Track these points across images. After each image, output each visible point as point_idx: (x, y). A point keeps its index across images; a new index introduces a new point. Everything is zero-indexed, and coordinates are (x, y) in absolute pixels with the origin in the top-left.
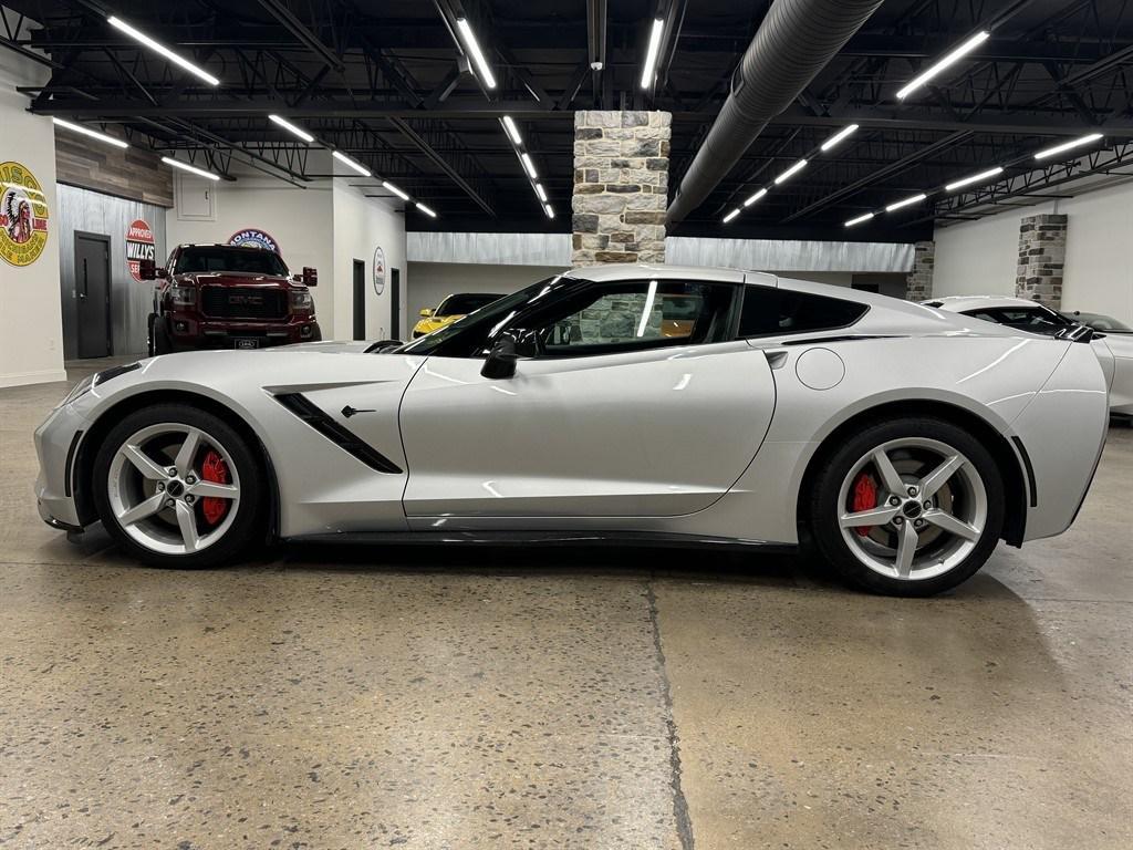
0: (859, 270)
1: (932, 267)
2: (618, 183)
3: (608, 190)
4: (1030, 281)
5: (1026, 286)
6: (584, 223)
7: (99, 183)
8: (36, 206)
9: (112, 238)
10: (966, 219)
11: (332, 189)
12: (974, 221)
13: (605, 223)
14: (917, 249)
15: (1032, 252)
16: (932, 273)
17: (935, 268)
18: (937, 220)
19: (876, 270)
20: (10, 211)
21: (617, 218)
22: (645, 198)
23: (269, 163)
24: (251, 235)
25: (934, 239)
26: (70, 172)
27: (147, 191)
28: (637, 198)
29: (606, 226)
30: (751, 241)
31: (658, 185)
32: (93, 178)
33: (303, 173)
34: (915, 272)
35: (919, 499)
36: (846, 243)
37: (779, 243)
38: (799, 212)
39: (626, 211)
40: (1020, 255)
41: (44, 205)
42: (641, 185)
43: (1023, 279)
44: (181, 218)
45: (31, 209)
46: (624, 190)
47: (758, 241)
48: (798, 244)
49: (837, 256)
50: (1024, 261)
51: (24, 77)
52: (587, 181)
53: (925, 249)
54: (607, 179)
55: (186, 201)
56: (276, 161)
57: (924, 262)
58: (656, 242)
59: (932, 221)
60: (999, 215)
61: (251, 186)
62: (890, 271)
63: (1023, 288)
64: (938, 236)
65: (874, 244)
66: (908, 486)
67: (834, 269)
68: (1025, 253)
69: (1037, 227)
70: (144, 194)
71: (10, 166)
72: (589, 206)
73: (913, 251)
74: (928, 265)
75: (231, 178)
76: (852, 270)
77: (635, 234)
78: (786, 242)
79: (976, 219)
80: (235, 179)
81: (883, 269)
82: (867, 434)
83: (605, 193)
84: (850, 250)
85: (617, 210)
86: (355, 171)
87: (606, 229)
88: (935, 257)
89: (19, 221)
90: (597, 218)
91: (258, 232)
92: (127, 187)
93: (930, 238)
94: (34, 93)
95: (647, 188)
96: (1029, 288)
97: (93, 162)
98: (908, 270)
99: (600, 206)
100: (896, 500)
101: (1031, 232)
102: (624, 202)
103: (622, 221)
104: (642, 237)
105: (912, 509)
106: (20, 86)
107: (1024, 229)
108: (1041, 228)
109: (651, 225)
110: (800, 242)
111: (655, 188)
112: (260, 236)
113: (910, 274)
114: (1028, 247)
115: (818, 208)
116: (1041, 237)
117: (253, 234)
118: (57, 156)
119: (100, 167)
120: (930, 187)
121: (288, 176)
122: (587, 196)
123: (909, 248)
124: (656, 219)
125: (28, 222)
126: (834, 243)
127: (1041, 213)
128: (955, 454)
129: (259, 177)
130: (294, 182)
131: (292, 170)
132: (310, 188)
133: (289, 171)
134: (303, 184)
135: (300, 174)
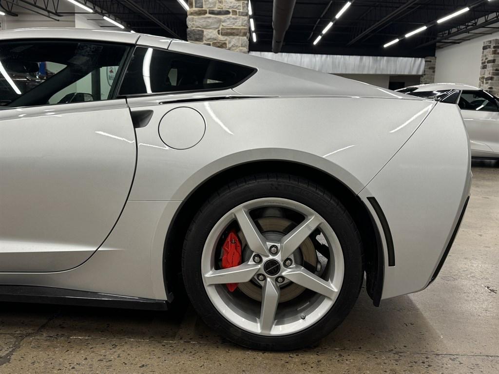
0: (393, 73)
1: (434, 72)
2: (216, 9)
3: (210, 13)
4: (487, 79)
5: (485, 82)
6: (194, 35)
10: (454, 43)
11: (74, 22)
12: (458, 44)
13: (208, 35)
14: (426, 61)
15: (489, 62)
16: (434, 75)
17: (436, 73)
18: (438, 44)
19: (402, 73)
21: (216, 32)
22: (234, 19)
23: (43, 9)
25: (436, 55)
28: (228, 19)
29: (209, 37)
30: (331, 56)
31: (241, 11)
33: (56, 12)
34: (425, 75)
35: (278, 258)
36: (385, 58)
37: (347, 57)
38: (357, 38)
39: (221, 27)
40: (482, 63)
42: (230, 10)
43: (483, 78)
46: (219, 13)
47: (335, 56)
48: (358, 58)
49: (380, 66)
50: (484, 67)
52: (196, 7)
53: (430, 61)
54: (209, 6)
56: (46, 8)
57: (430, 68)
58: (241, 48)
59: (435, 44)
60: (471, 40)
62: (410, 74)
63: (483, 83)
64: (438, 53)
65: (401, 58)
66: (269, 244)
67: (379, 72)
68: (485, 62)
69: (492, 46)
72: (197, 24)
73: (424, 62)
74: (432, 70)
75: (15, 15)
76: (389, 73)
77: (227, 42)
78: (351, 56)
79: (459, 43)
80: (17, 15)
81: (406, 73)
82: (227, 194)
83: (208, 15)
84: (388, 62)
85: (216, 26)
86: (86, 10)
87: (209, 39)
88: (436, 66)
90: (203, 32)
93: (433, 55)
95: (235, 12)
96: (487, 83)
98: (421, 73)
99: (204, 24)
100: (259, 258)
101: (488, 49)
102: (220, 21)
103: (219, 34)
104: (232, 44)
105: (272, 268)
107: (485, 48)
108: (494, 47)
109: (238, 37)
110: (359, 57)
111: (239, 12)
113: (422, 76)
114: (487, 59)
115: (367, 36)
116: (495, 52)
120: (429, 22)
121: (46, 13)
122: (196, 17)
123: (421, 61)
124: (240, 32)
126: (379, 58)
127: (495, 38)
128: (312, 214)
130: (51, 17)
131: (48, 9)
132: (61, 21)
133: (46, 10)
134: (57, 18)
135: (54, 12)
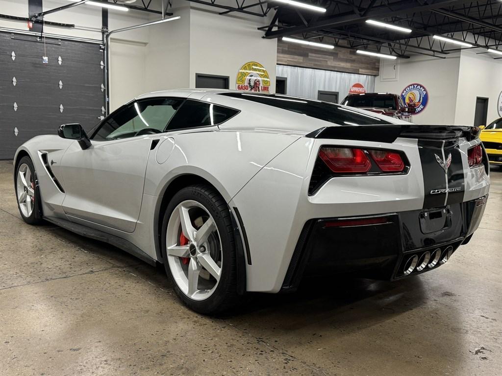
7: (332, 67)
8: (264, 81)
9: (339, 93)
11: (460, 57)
20: (249, 84)
23: (427, 50)
24: (414, 87)
26: (316, 63)
27: (361, 68)
32: (330, 65)
33: (442, 51)
35: (196, 244)
41: (268, 80)
44: (382, 80)
45: (261, 82)
51: (262, 23)
55: (384, 72)
61: (416, 60)
70: (360, 70)
71: (251, 64)
80: (409, 57)
89: (254, 87)
91: (418, 85)
92: (350, 67)
94: (265, 29)
97: (330, 57)
105: (192, 250)
106: (259, 27)
112: (419, 87)
117: (415, 86)
118: (278, 56)
119: (334, 59)
121: (432, 53)
125: (259, 88)
129: (413, 55)
130: (435, 55)
131: (432, 49)
132: (447, 58)
133: (431, 50)
134: (443, 55)
135: (440, 51)
